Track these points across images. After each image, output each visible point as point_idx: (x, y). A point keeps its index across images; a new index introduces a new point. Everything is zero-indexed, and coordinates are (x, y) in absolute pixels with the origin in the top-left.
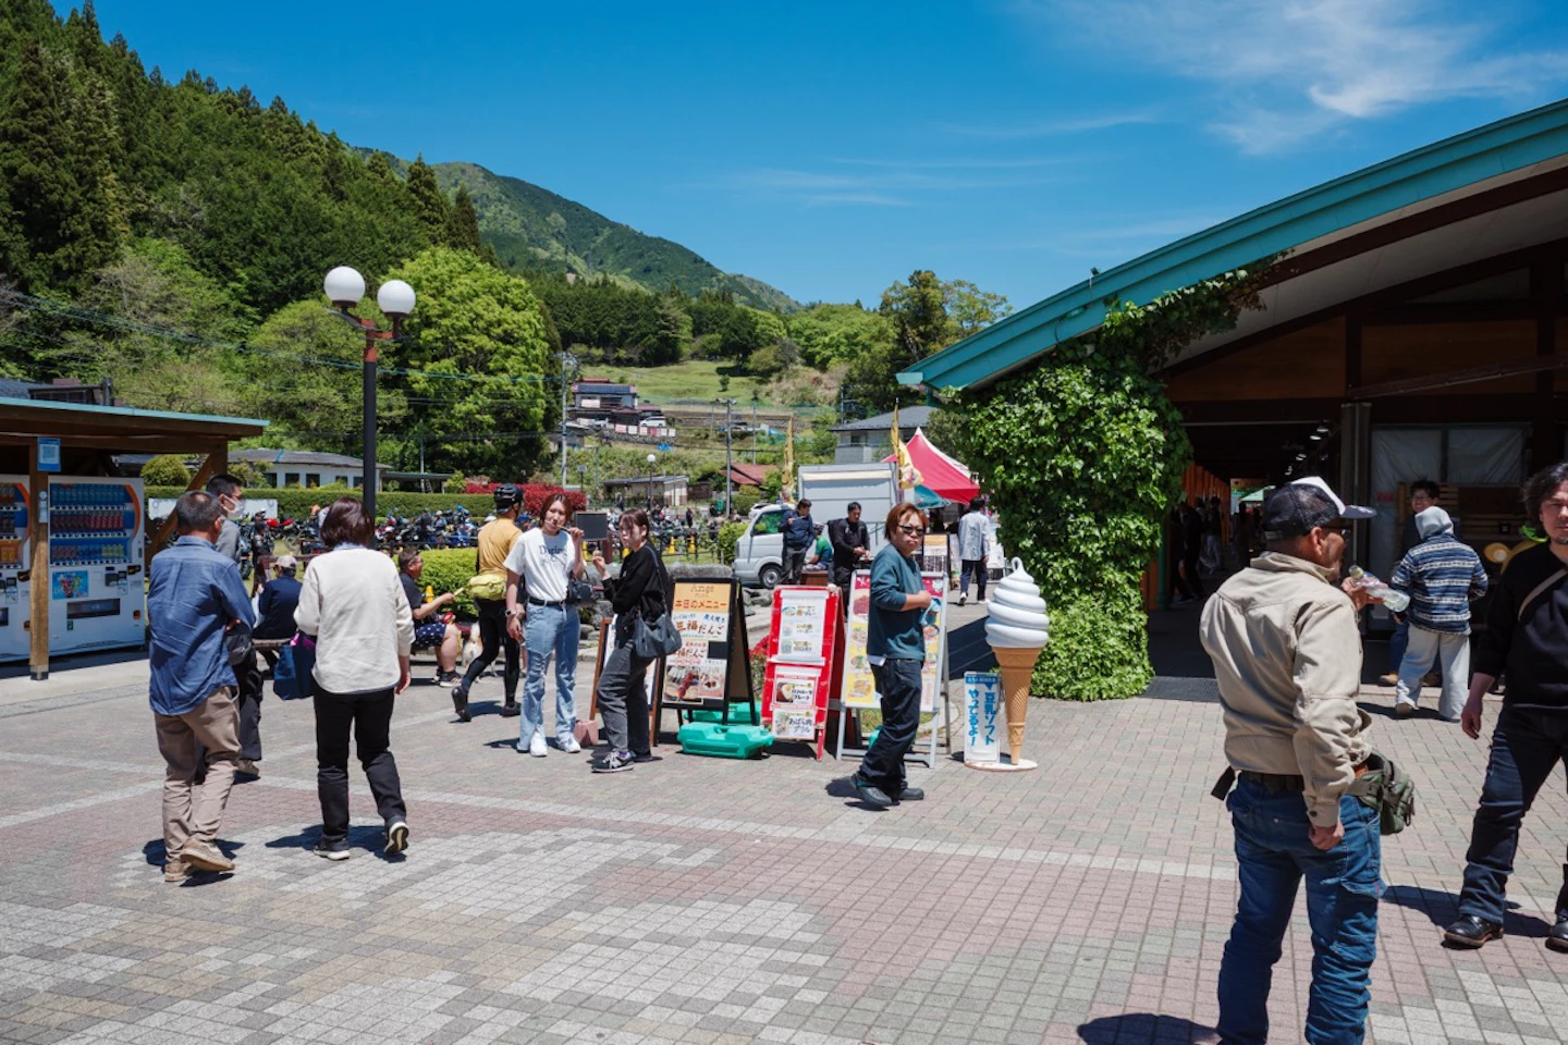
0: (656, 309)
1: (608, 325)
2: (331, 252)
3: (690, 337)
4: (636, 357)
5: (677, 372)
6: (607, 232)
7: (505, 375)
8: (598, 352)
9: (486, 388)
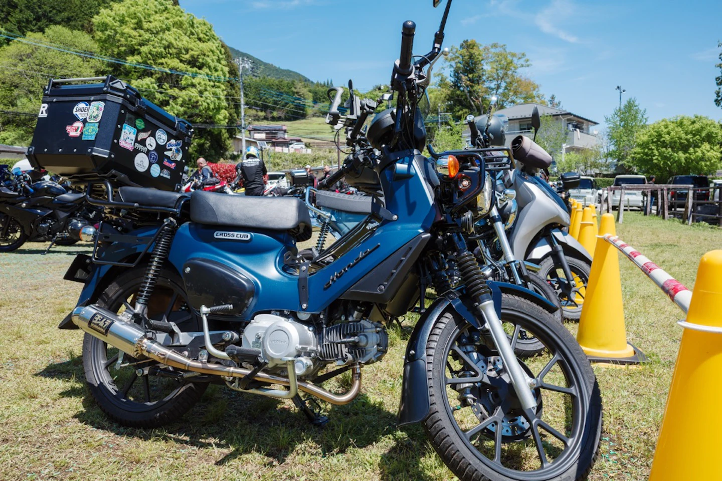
0: (293, 89)
1: (267, 99)
2: (65, 10)
3: (312, 104)
4: (283, 116)
5: (305, 123)
6: (262, 67)
7: (193, 90)
8: (262, 114)
9: (180, 101)
